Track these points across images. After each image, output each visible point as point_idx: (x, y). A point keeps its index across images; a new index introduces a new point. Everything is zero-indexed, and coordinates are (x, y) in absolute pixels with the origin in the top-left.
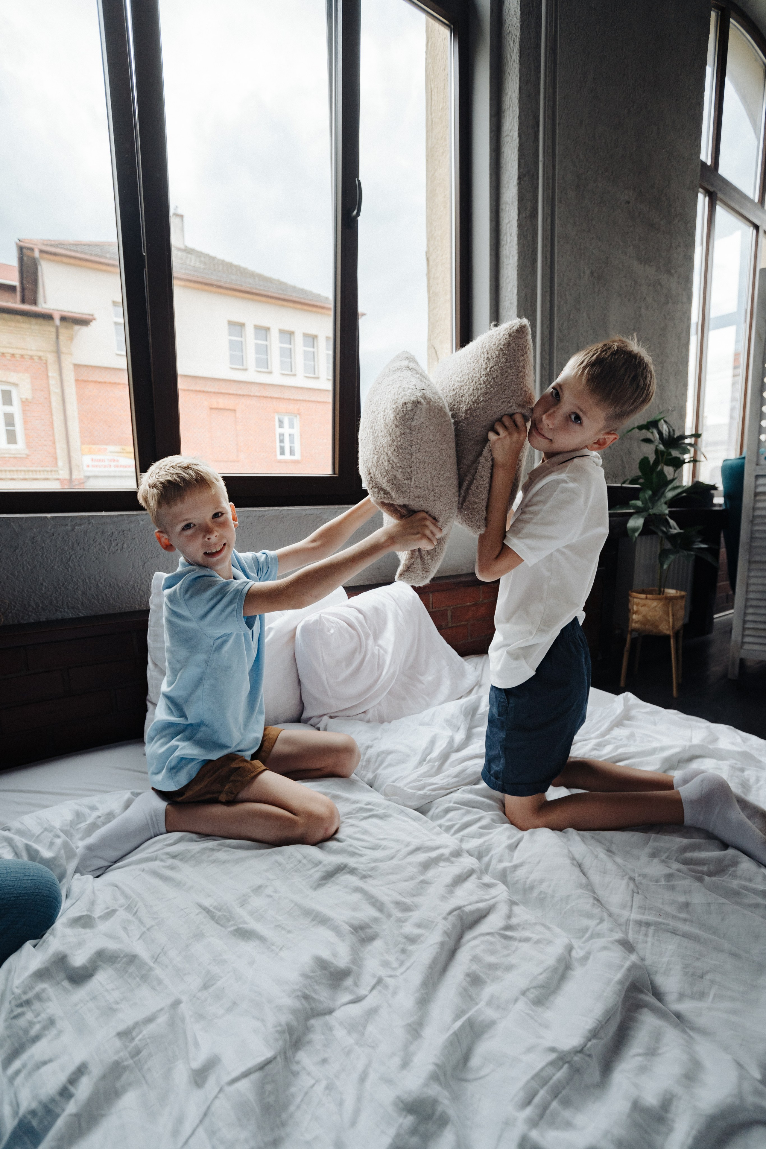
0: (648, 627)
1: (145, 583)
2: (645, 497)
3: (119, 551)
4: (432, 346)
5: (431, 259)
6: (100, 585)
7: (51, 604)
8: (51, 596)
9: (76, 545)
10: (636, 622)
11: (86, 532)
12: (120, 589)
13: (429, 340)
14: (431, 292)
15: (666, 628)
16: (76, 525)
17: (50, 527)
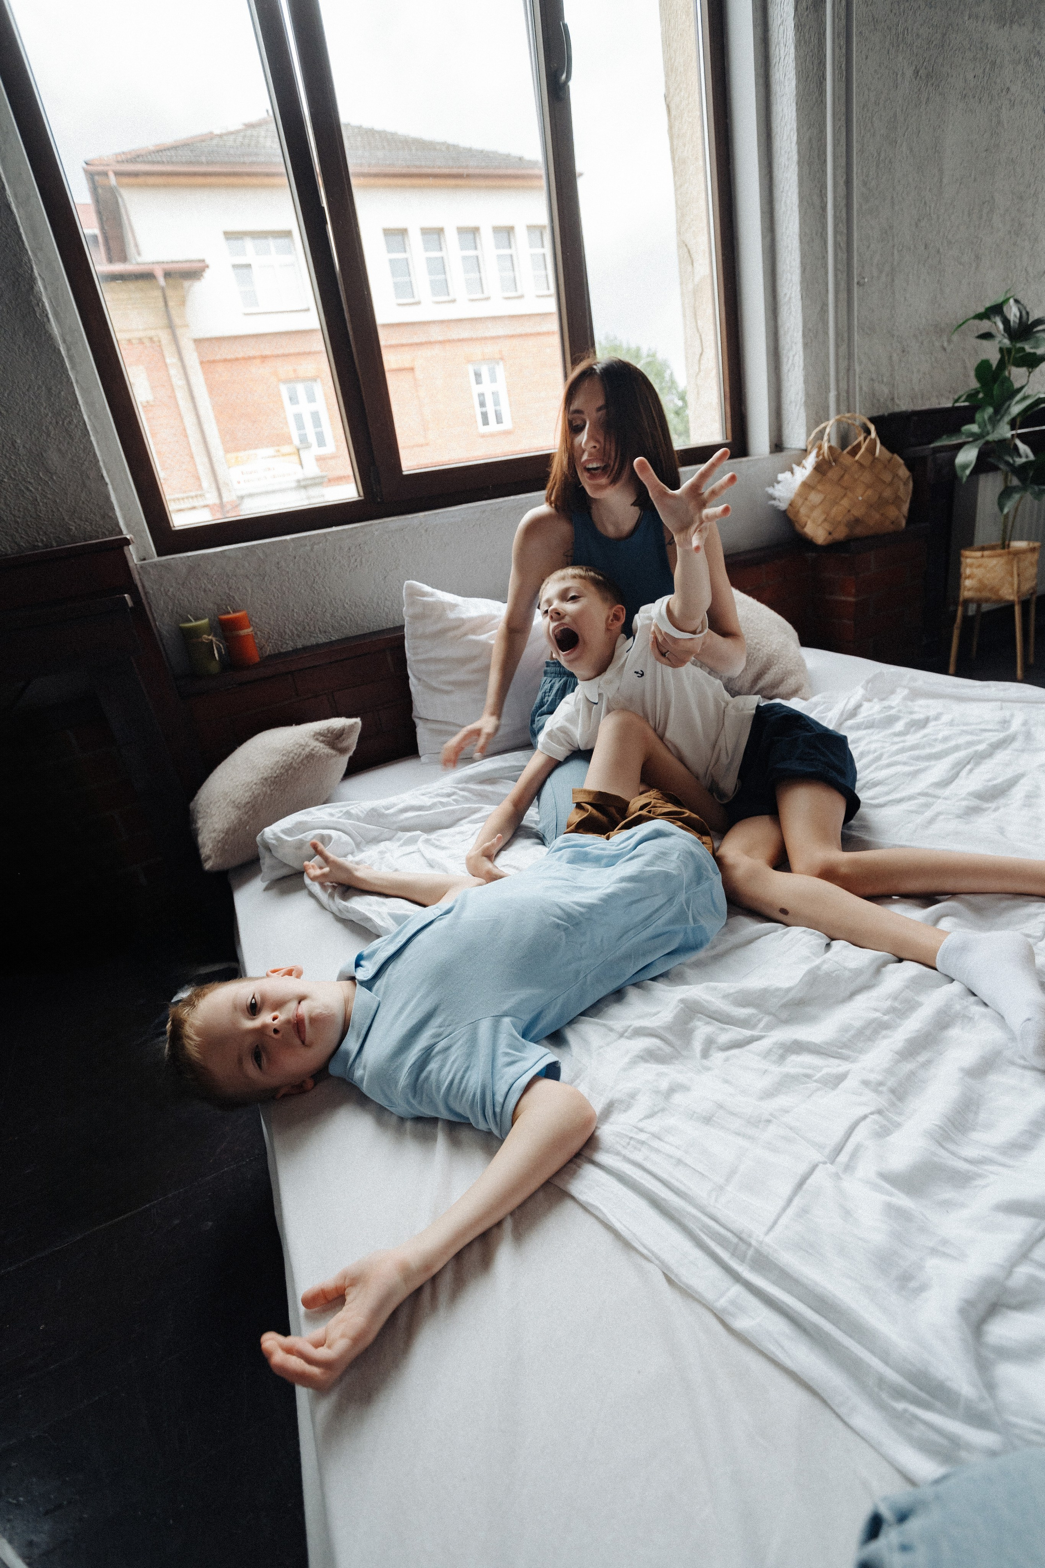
0: (986, 594)
1: (388, 598)
2: (983, 418)
3: (359, 566)
4: (684, 242)
5: (673, 106)
6: (346, 605)
7: (304, 630)
8: (303, 622)
9: (317, 564)
10: (969, 590)
11: (325, 550)
12: (365, 608)
13: (679, 233)
14: (676, 159)
15: (1008, 593)
16: (314, 544)
17: (291, 549)
